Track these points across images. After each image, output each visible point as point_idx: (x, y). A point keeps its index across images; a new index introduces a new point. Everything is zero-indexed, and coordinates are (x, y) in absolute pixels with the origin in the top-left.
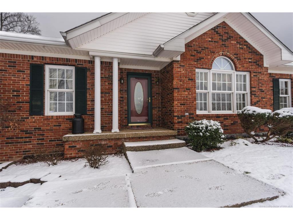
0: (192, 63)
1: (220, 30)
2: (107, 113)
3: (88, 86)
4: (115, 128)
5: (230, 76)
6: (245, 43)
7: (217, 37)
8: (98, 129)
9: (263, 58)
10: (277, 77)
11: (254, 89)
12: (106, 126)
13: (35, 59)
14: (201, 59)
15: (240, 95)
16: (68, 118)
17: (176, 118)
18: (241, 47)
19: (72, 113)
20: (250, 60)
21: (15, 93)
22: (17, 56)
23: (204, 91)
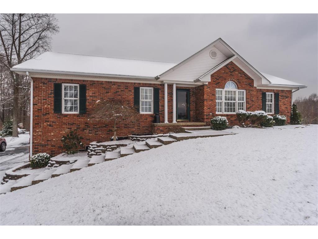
0: (214, 85)
1: (229, 66)
2: (170, 113)
3: (160, 98)
4: (174, 121)
5: (235, 92)
6: (243, 73)
7: (227, 71)
8: (166, 121)
9: (253, 82)
10: (264, 91)
11: (248, 100)
12: (170, 120)
13: (136, 84)
14: (219, 83)
15: (240, 103)
16: (151, 116)
17: (205, 116)
18: (241, 75)
19: (151, 113)
20: (246, 83)
21: (128, 102)
22: (129, 83)
23: (220, 101)
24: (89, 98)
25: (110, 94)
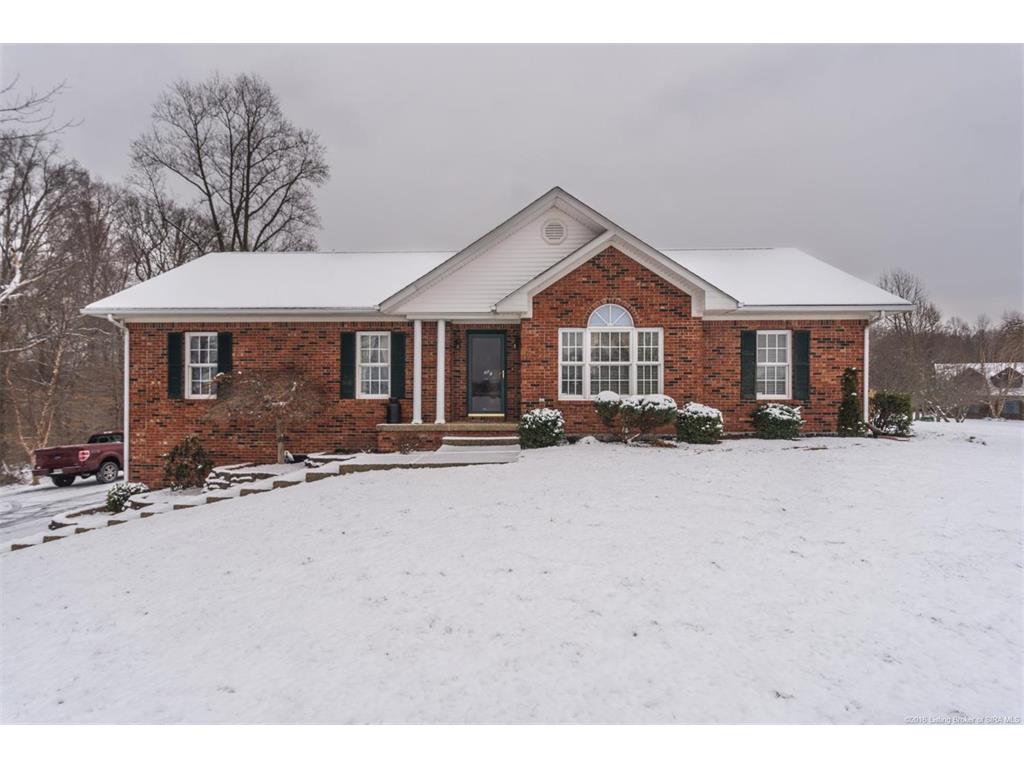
0: (553, 319)
1: (604, 262)
2: (429, 397)
3: (407, 359)
4: (440, 419)
5: (626, 335)
6: (654, 279)
7: (597, 274)
8: (417, 420)
9: (690, 302)
10: (751, 328)
11: (670, 358)
12: (428, 415)
13: (346, 326)
14: (567, 312)
15: (647, 367)
16: (383, 403)
17: (525, 406)
18: (644, 285)
19: (386, 397)
20: (662, 308)
21: (325, 371)
22: (328, 324)
23: (576, 363)
24: (237, 363)
25: (283, 351)
